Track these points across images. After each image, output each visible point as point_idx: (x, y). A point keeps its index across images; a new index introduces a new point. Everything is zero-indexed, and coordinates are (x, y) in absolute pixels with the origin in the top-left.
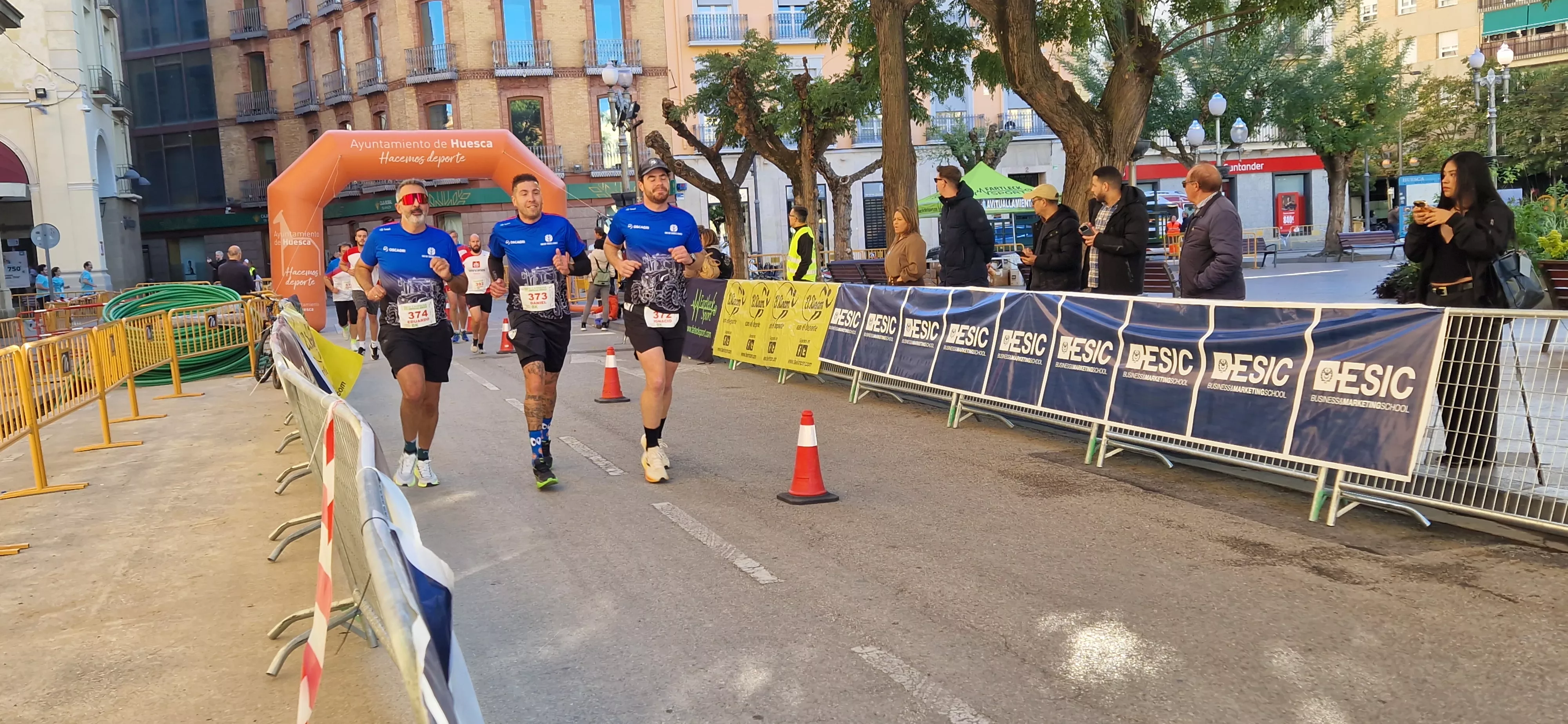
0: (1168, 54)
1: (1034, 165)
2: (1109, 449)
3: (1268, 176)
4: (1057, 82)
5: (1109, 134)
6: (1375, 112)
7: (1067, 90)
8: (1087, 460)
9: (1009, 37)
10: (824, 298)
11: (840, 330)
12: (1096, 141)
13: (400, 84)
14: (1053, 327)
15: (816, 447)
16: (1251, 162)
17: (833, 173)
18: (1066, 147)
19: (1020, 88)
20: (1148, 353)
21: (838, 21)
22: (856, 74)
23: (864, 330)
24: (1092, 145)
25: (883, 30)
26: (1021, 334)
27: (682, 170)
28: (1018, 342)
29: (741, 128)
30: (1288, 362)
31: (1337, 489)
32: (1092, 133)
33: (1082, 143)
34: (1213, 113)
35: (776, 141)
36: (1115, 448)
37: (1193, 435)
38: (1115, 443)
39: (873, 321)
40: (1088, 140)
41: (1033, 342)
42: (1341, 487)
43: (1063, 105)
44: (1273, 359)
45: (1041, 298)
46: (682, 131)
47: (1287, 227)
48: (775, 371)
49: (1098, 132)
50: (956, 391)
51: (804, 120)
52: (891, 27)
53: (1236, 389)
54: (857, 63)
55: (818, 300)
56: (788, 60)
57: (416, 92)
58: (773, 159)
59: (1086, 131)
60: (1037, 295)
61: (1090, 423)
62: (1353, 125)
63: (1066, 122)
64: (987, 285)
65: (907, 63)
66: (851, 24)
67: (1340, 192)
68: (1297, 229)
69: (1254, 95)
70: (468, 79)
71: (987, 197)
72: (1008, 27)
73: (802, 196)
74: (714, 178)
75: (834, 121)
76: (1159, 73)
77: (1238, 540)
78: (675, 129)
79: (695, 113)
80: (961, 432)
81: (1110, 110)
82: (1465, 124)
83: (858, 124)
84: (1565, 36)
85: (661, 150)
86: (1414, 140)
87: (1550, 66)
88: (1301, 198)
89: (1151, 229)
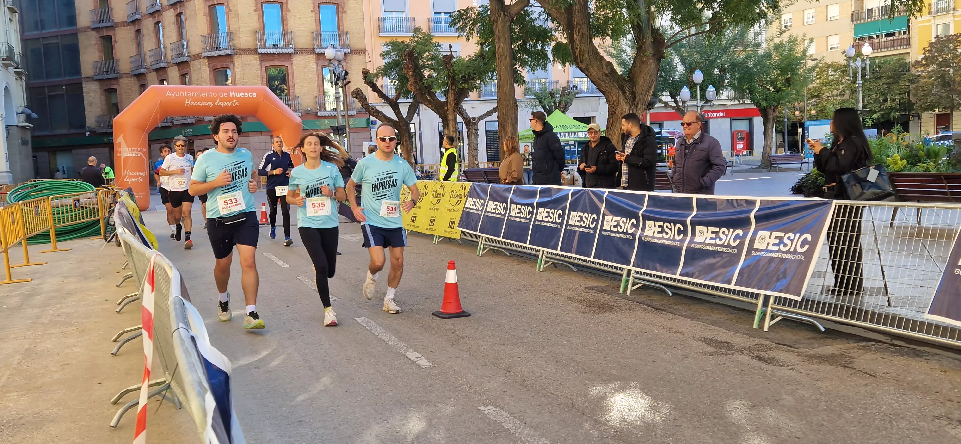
0: (668, 46)
1: (589, 112)
2: (634, 284)
3: (728, 120)
4: (603, 62)
5: (634, 94)
6: (791, 83)
7: (609, 67)
8: (621, 291)
9: (574, 34)
10: (462, 192)
11: (471, 211)
12: (626, 98)
13: (198, 56)
14: (599, 210)
15: (456, 283)
16: (718, 111)
17: (467, 115)
18: (608, 101)
19: (581, 65)
20: (657, 226)
21: (471, 22)
22: (481, 55)
23: (486, 211)
24: (624, 100)
25: (498, 28)
26: (581, 214)
27: (374, 112)
28: (579, 219)
29: (411, 87)
30: (740, 232)
31: (769, 309)
32: (624, 93)
33: (618, 99)
34: (696, 82)
35: (433, 95)
36: (638, 284)
37: (681, 275)
38: (637, 281)
39: (492, 206)
40: (621, 98)
41: (588, 219)
42: (772, 308)
43: (607, 75)
44: (731, 230)
46: (375, 88)
47: (739, 151)
48: (431, 237)
49: (628, 92)
50: (542, 249)
51: (450, 83)
52: (503, 27)
53: (709, 248)
54: (482, 48)
55: (458, 193)
56: (440, 46)
57: (208, 62)
58: (430, 106)
59: (620, 92)
60: (591, 190)
61: (623, 268)
62: (778, 90)
63: (608, 86)
64: (560, 184)
65: (512, 49)
66: (479, 24)
67: (770, 130)
68: (745, 152)
69: (720, 71)
70: (241, 54)
71: (561, 131)
72: (574, 28)
73: (448, 129)
74: (394, 117)
75: (468, 84)
76: (663, 57)
77: (711, 340)
78: (370, 87)
79: (382, 77)
80: (545, 274)
81: (634, 79)
82: (844, 91)
83: (483, 85)
84: (901, 39)
85: (362, 99)
86: (814, 100)
87: (893, 57)
88: (747, 133)
89: (659, 151)
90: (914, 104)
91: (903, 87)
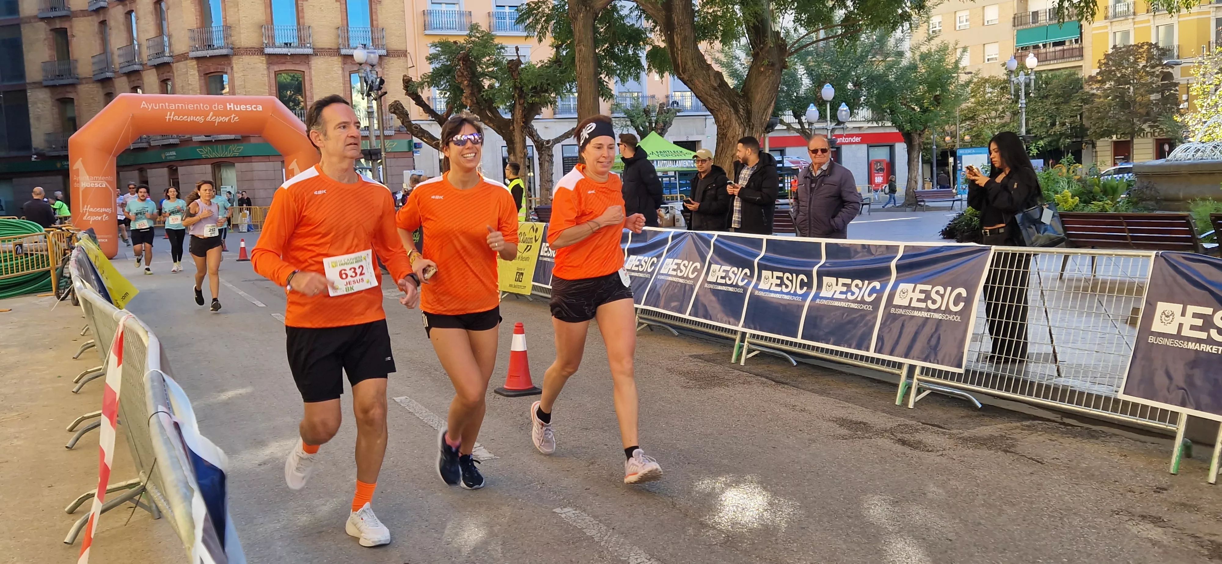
0: (792, 54)
1: (692, 135)
2: (749, 352)
3: (864, 147)
4: (710, 71)
5: (749, 113)
6: (941, 101)
7: (718, 78)
8: (733, 361)
9: (675, 36)
10: (533, 235)
11: (545, 259)
12: (739, 117)
13: (184, 57)
14: (705, 257)
15: (525, 351)
16: (852, 136)
17: (539, 137)
18: (717, 121)
19: (683, 76)
20: (775, 277)
21: (543, 19)
22: (557, 61)
24: (737, 120)
25: (578, 27)
26: (679, 261)
27: (418, 132)
28: (676, 267)
29: (466, 99)
30: (877, 284)
31: (915, 381)
32: (737, 111)
33: (729, 119)
34: (825, 99)
35: (494, 111)
36: (754, 351)
37: (802, 338)
38: (754, 347)
40: (734, 117)
41: (688, 268)
42: (918, 380)
43: (715, 89)
44: (866, 282)
46: (419, 101)
47: (878, 185)
49: (741, 110)
51: (516, 95)
52: (584, 26)
53: (838, 304)
54: (558, 52)
56: (504, 48)
57: (198, 64)
58: (491, 125)
59: (732, 109)
61: (734, 332)
62: (924, 111)
63: (718, 103)
64: (657, 225)
65: (596, 54)
66: (553, 22)
67: (916, 160)
69: (854, 86)
70: (242, 54)
71: (657, 158)
72: (674, 29)
73: (515, 155)
75: (540, 97)
76: (785, 67)
77: (844, 420)
78: (413, 99)
79: (429, 87)
81: (749, 95)
82: (1004, 112)
83: (559, 99)
84: (1073, 49)
85: (401, 115)
86: (968, 123)
87: (1062, 71)
88: (887, 164)
89: (781, 185)
90: (1087, 129)
91: (1075, 108)
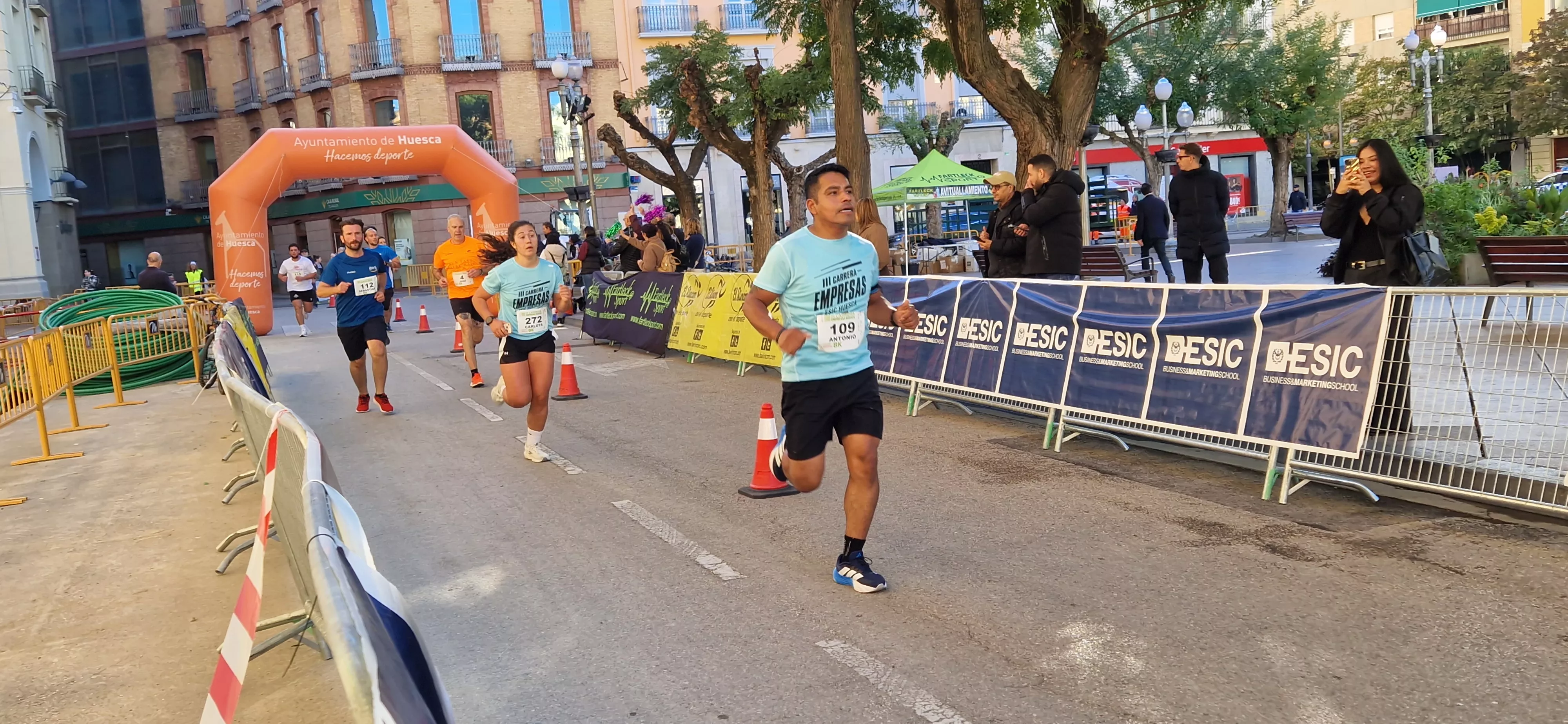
0: (1113, 42)
1: (986, 152)
2: (1066, 433)
4: (1006, 70)
5: (1058, 122)
6: (1316, 94)
7: (1016, 78)
8: (1045, 445)
9: (959, 26)
12: (1046, 128)
13: (344, 80)
14: (1009, 313)
17: (787, 163)
18: (1016, 134)
19: (970, 77)
20: (1102, 337)
21: (789, 11)
22: (807, 64)
24: (1043, 131)
25: (833, 20)
26: (978, 321)
27: (635, 163)
29: (694, 120)
30: (1239, 343)
31: (1288, 468)
32: (1042, 120)
33: (1032, 131)
34: (1159, 98)
35: (730, 132)
36: (1072, 432)
37: (1148, 417)
38: (1072, 428)
40: (1038, 128)
41: (989, 329)
42: (1292, 466)
43: (1013, 92)
44: (1224, 340)
45: (997, 285)
46: (635, 124)
48: (734, 364)
49: (1049, 120)
50: (914, 380)
51: (756, 111)
52: (841, 17)
53: (1191, 372)
54: (808, 52)
56: (739, 51)
57: (362, 88)
58: (727, 150)
59: (1036, 118)
60: (992, 282)
61: (1047, 407)
62: (1294, 107)
63: (1017, 109)
65: (857, 52)
66: (801, 14)
67: (1284, 173)
68: (1243, 210)
69: (1199, 79)
70: (415, 74)
71: (940, 184)
72: (957, 16)
73: (757, 187)
74: (667, 169)
75: (787, 112)
76: (1105, 59)
77: (1193, 521)
78: (627, 121)
79: (647, 105)
80: (920, 420)
81: (1059, 97)
82: (1402, 104)
83: (810, 115)
84: (1495, 17)
85: (614, 143)
86: (1354, 121)
87: (1481, 47)
88: (1245, 179)
89: (1103, 213)
90: (1518, 123)
91: (1500, 96)
